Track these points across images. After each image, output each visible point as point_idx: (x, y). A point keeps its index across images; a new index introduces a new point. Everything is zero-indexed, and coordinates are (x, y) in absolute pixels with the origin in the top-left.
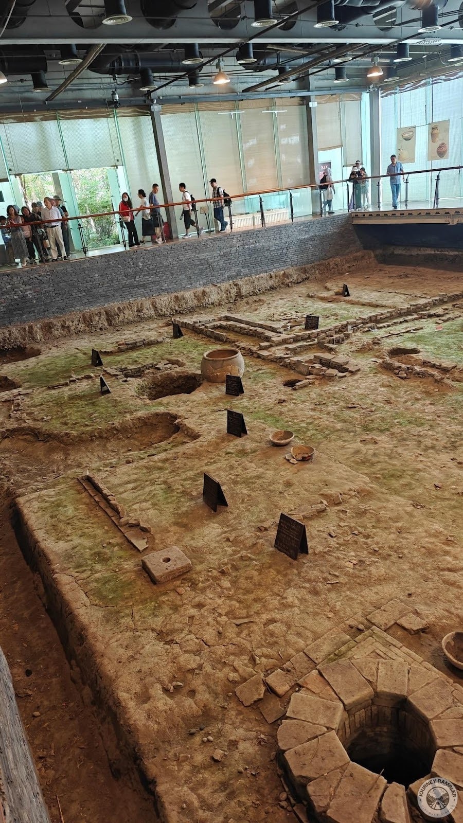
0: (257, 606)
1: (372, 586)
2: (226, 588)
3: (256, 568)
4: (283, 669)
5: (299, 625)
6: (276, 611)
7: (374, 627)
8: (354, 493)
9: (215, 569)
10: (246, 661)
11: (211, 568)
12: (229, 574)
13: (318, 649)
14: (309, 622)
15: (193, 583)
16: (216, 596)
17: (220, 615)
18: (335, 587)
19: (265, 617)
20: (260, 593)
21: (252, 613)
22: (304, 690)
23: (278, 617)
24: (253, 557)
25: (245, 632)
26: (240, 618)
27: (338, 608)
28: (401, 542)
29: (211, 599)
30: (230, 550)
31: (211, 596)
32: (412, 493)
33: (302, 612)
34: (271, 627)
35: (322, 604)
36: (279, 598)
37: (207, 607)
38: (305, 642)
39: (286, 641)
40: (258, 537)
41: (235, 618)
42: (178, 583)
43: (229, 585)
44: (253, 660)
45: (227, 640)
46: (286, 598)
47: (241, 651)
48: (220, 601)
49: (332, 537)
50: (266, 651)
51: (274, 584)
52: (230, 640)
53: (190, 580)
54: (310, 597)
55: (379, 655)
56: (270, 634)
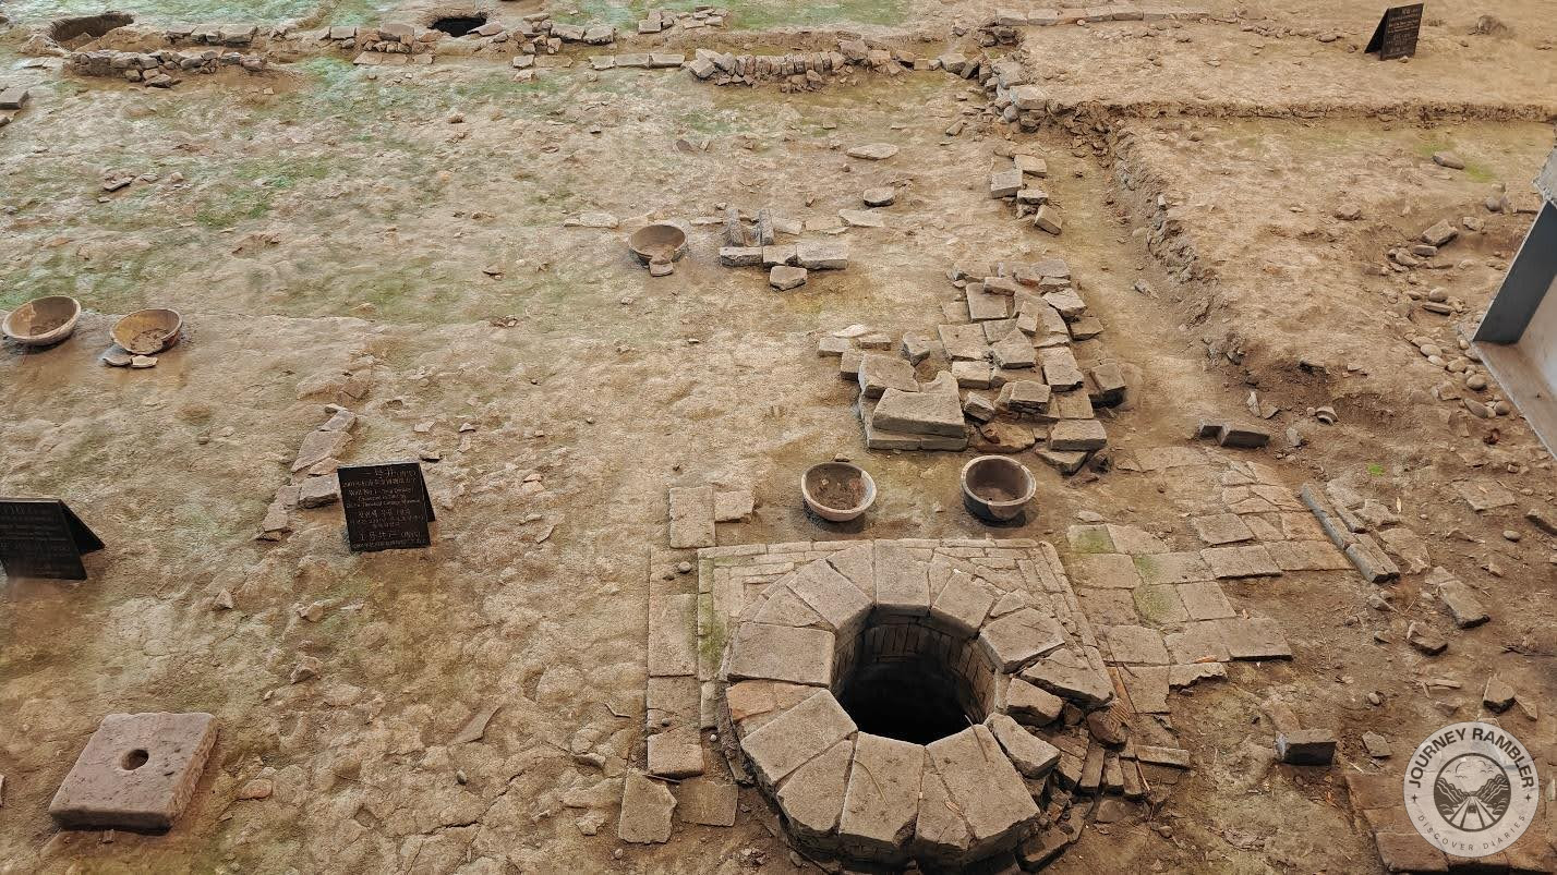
0: (470, 680)
1: (613, 494)
2: (358, 700)
3: (367, 614)
4: (654, 731)
5: (587, 645)
6: (515, 656)
7: (700, 552)
8: (370, 360)
9: (276, 686)
10: (580, 779)
11: (262, 692)
12: (327, 670)
13: (666, 651)
14: (596, 626)
15: (262, 752)
16: (356, 729)
17: (417, 754)
18: (559, 539)
19: (511, 681)
20: (440, 653)
21: (477, 696)
22: (748, 724)
23: (533, 662)
24: (330, 601)
25: (511, 738)
26: (463, 726)
27: (609, 567)
28: (561, 397)
29: (353, 744)
30: (257, 626)
31: (346, 738)
32: (464, 305)
33: (561, 620)
34: (544, 688)
35: (574, 581)
36: (489, 632)
37: (366, 765)
38: (631, 659)
39: (599, 687)
40: (291, 558)
41: (455, 733)
42: (223, 780)
43: (355, 691)
44: (587, 765)
45: (497, 781)
46: (502, 622)
47: (548, 774)
48: (379, 732)
49: (436, 461)
50: (589, 730)
51: (445, 617)
52: (500, 774)
53: (247, 751)
54: (539, 588)
55: (758, 584)
56: (558, 700)
